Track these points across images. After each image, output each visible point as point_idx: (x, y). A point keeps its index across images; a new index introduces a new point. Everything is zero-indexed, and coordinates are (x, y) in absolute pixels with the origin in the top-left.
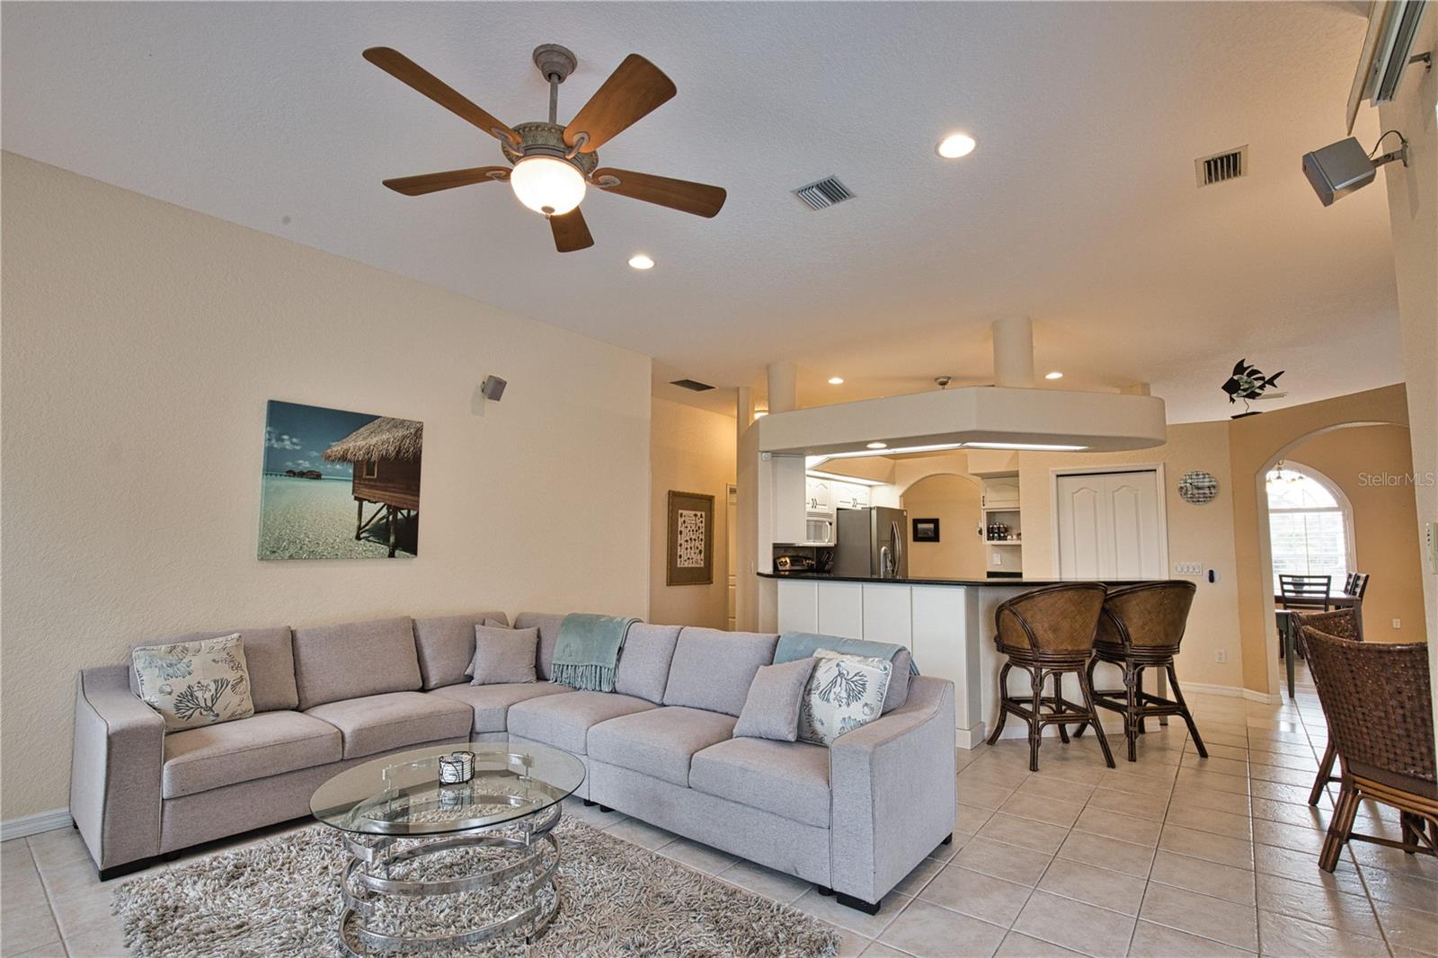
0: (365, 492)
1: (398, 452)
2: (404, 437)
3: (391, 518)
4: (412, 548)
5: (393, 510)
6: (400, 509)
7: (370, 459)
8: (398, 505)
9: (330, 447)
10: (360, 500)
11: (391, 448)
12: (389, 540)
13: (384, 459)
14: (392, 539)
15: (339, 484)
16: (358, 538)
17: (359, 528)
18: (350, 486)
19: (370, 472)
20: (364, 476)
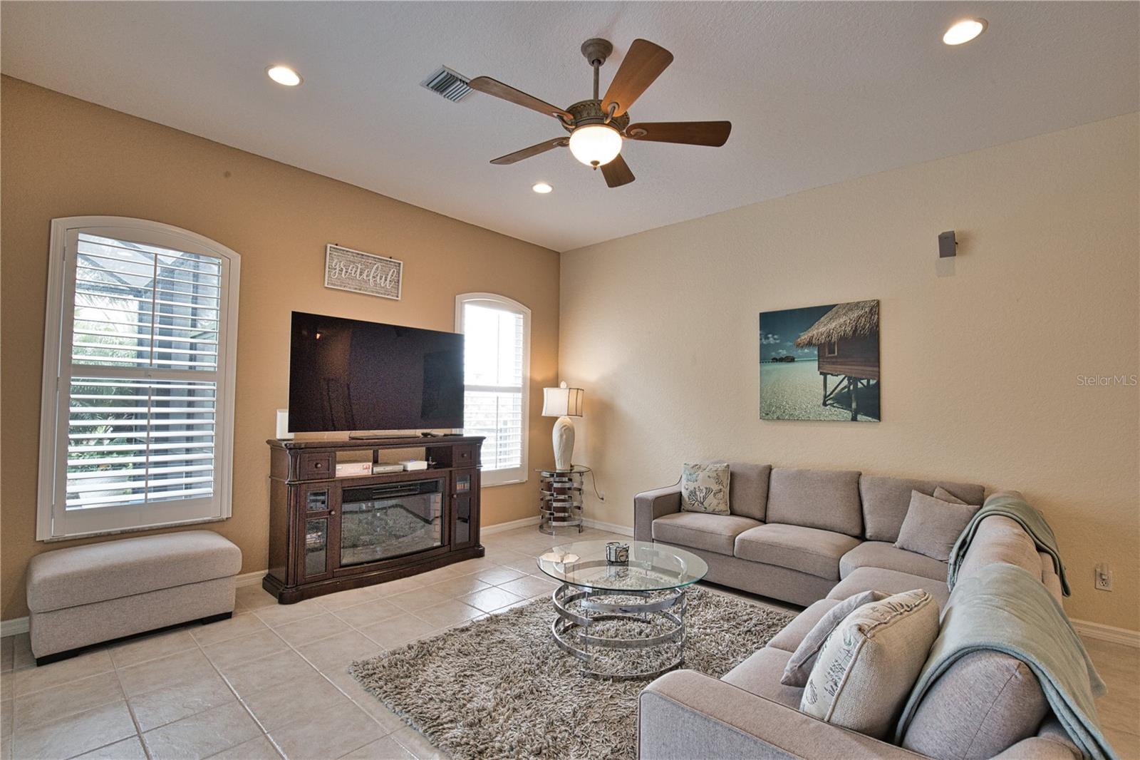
0: (828, 368)
1: (855, 331)
2: (859, 317)
3: (852, 387)
4: (876, 414)
5: (853, 380)
6: (858, 380)
7: (830, 341)
8: (859, 376)
9: (799, 337)
10: (825, 375)
11: (848, 329)
12: (851, 407)
13: (843, 339)
14: (854, 405)
15: (808, 363)
16: (825, 404)
17: (825, 397)
18: (816, 364)
19: (832, 351)
20: (827, 355)
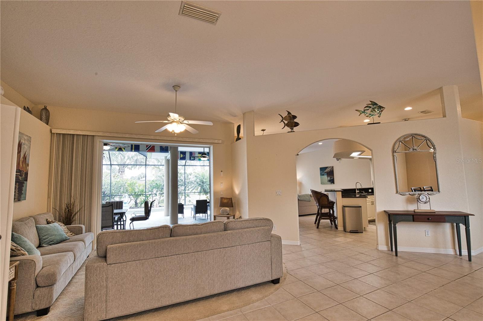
2: (331, 169)
4: (334, 183)
5: (331, 178)
9: (324, 171)
10: (327, 177)
13: (329, 172)
14: (331, 182)
17: (328, 181)
18: (326, 176)
20: (328, 174)
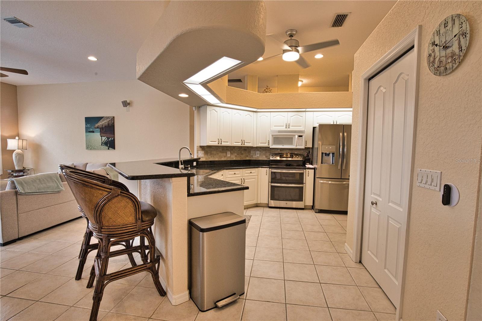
0: (102, 135)
1: (108, 125)
2: (109, 121)
3: (108, 140)
4: (114, 148)
5: (108, 138)
6: (109, 138)
7: (103, 127)
8: (109, 137)
9: (95, 125)
11: (107, 124)
13: (105, 126)
14: (108, 145)
16: (102, 145)
17: (102, 143)
18: (99, 133)
19: (103, 130)
20: (102, 131)
